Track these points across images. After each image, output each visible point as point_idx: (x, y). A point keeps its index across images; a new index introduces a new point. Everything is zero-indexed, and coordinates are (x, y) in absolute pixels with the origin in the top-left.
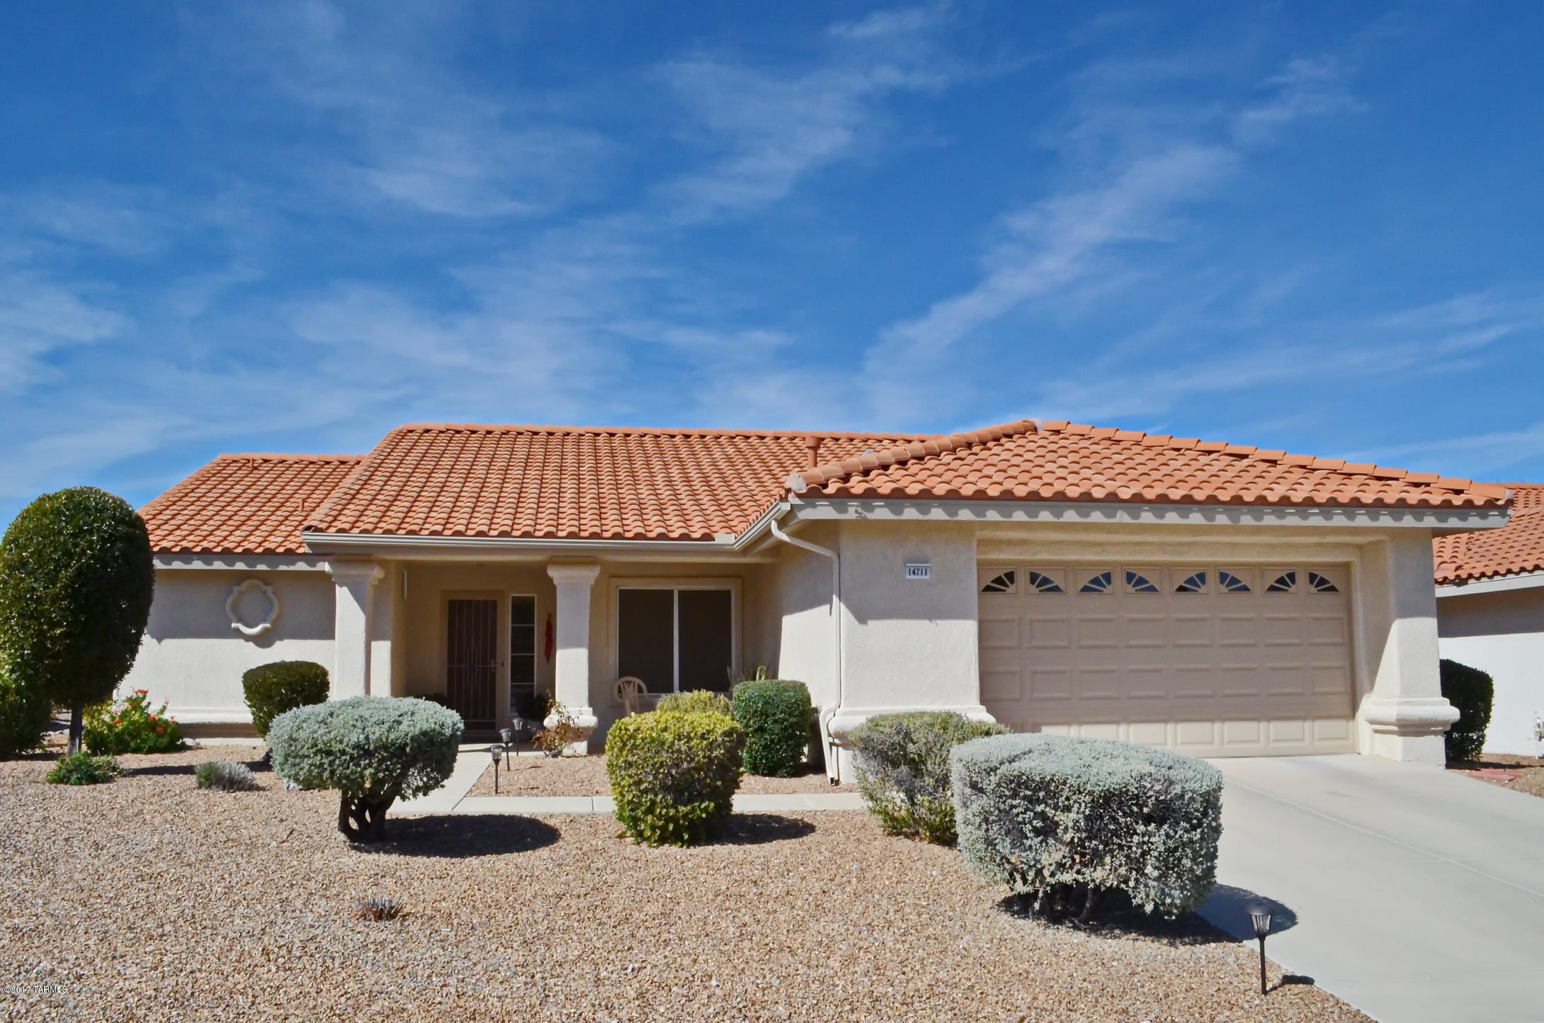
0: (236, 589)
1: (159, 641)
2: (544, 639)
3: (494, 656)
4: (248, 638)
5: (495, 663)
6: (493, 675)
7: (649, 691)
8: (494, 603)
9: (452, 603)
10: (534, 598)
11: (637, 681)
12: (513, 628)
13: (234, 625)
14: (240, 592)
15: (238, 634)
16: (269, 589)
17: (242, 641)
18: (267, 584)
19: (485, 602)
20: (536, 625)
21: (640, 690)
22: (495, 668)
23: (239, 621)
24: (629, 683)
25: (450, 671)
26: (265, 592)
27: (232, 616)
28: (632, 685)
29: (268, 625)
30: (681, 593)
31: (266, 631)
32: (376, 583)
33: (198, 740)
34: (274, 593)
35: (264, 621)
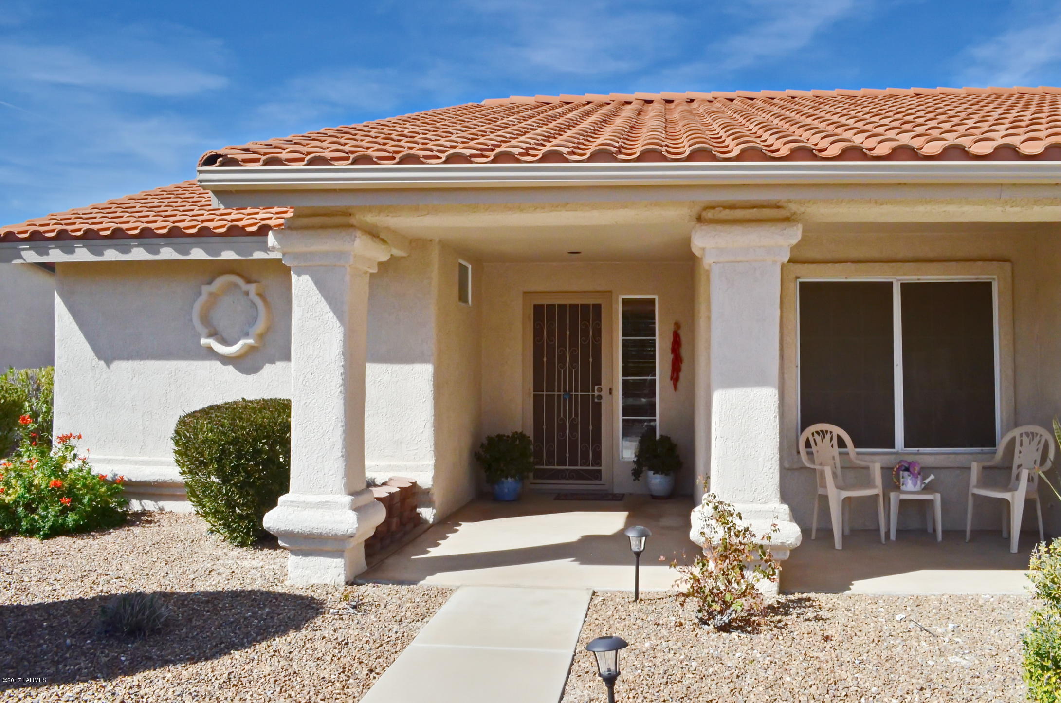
0: (206, 289)
1: (108, 362)
2: (670, 357)
3: (598, 381)
4: (226, 360)
5: (600, 390)
6: (598, 407)
7: (856, 446)
8: (597, 308)
9: (538, 309)
10: (654, 299)
11: (837, 431)
12: (625, 344)
13: (204, 341)
14: (211, 294)
15: (211, 354)
16: (252, 288)
17: (217, 364)
18: (249, 281)
19: (585, 307)
20: (657, 338)
21: (841, 443)
22: (600, 397)
23: (210, 335)
24: (823, 433)
25: (537, 400)
26: (247, 293)
27: (199, 327)
28: (828, 436)
29: (250, 341)
30: (905, 287)
31: (251, 349)
32: (375, 270)
33: (161, 504)
34: (261, 295)
35: (247, 335)
